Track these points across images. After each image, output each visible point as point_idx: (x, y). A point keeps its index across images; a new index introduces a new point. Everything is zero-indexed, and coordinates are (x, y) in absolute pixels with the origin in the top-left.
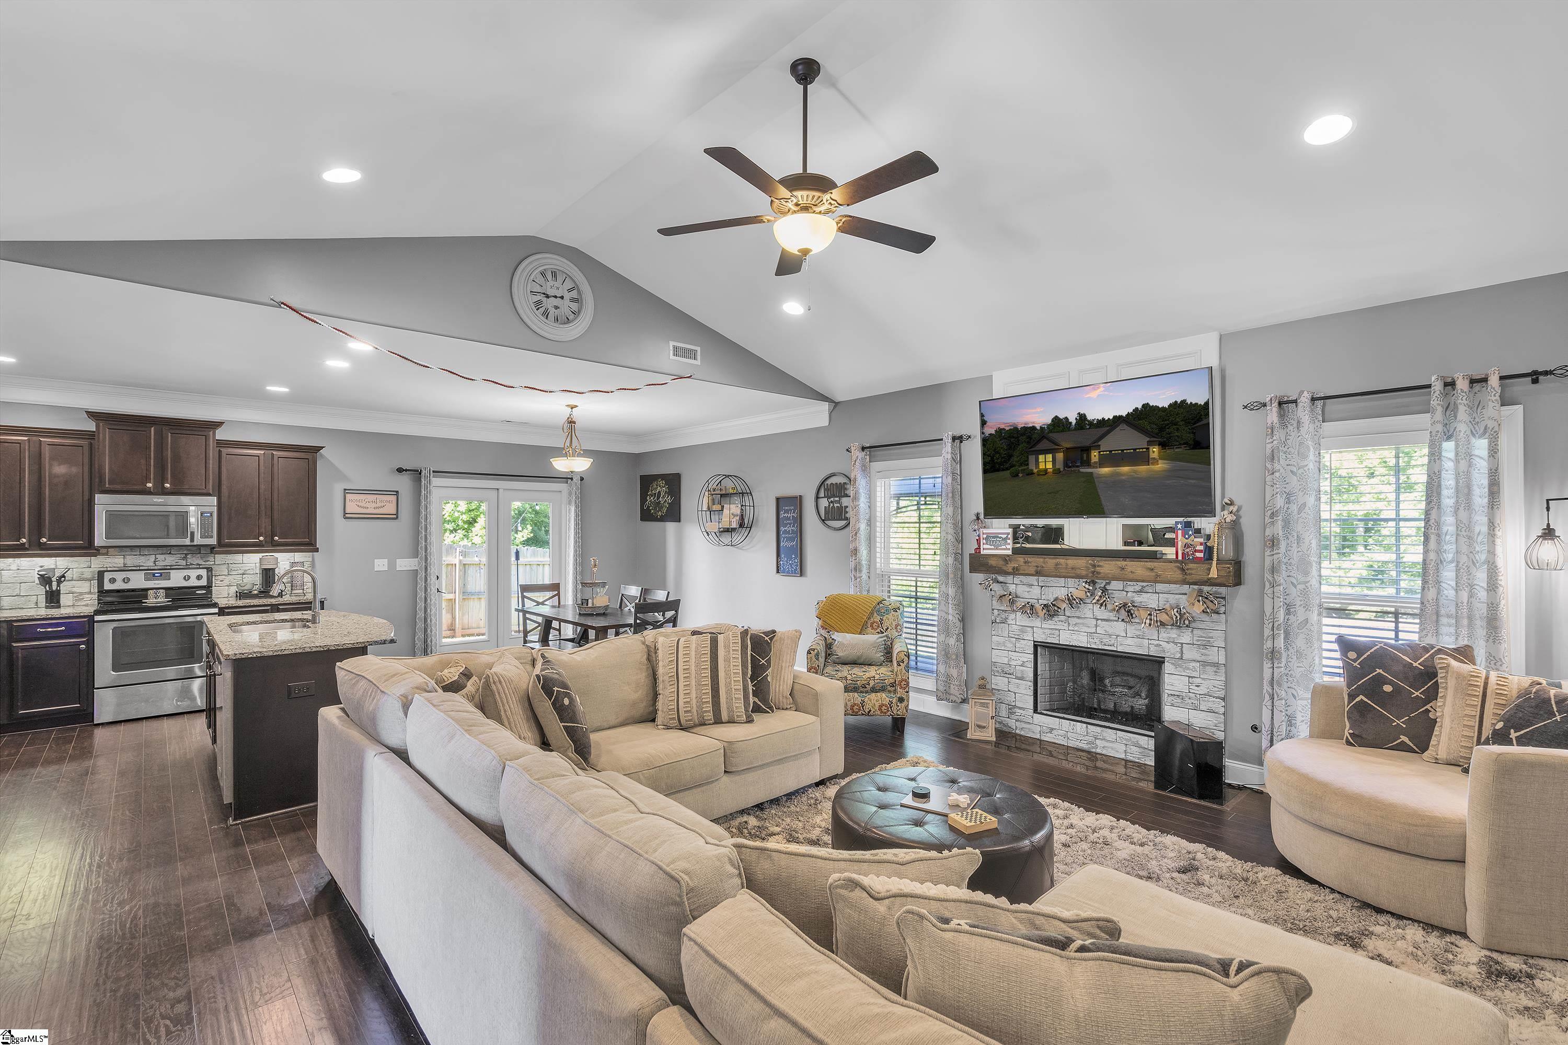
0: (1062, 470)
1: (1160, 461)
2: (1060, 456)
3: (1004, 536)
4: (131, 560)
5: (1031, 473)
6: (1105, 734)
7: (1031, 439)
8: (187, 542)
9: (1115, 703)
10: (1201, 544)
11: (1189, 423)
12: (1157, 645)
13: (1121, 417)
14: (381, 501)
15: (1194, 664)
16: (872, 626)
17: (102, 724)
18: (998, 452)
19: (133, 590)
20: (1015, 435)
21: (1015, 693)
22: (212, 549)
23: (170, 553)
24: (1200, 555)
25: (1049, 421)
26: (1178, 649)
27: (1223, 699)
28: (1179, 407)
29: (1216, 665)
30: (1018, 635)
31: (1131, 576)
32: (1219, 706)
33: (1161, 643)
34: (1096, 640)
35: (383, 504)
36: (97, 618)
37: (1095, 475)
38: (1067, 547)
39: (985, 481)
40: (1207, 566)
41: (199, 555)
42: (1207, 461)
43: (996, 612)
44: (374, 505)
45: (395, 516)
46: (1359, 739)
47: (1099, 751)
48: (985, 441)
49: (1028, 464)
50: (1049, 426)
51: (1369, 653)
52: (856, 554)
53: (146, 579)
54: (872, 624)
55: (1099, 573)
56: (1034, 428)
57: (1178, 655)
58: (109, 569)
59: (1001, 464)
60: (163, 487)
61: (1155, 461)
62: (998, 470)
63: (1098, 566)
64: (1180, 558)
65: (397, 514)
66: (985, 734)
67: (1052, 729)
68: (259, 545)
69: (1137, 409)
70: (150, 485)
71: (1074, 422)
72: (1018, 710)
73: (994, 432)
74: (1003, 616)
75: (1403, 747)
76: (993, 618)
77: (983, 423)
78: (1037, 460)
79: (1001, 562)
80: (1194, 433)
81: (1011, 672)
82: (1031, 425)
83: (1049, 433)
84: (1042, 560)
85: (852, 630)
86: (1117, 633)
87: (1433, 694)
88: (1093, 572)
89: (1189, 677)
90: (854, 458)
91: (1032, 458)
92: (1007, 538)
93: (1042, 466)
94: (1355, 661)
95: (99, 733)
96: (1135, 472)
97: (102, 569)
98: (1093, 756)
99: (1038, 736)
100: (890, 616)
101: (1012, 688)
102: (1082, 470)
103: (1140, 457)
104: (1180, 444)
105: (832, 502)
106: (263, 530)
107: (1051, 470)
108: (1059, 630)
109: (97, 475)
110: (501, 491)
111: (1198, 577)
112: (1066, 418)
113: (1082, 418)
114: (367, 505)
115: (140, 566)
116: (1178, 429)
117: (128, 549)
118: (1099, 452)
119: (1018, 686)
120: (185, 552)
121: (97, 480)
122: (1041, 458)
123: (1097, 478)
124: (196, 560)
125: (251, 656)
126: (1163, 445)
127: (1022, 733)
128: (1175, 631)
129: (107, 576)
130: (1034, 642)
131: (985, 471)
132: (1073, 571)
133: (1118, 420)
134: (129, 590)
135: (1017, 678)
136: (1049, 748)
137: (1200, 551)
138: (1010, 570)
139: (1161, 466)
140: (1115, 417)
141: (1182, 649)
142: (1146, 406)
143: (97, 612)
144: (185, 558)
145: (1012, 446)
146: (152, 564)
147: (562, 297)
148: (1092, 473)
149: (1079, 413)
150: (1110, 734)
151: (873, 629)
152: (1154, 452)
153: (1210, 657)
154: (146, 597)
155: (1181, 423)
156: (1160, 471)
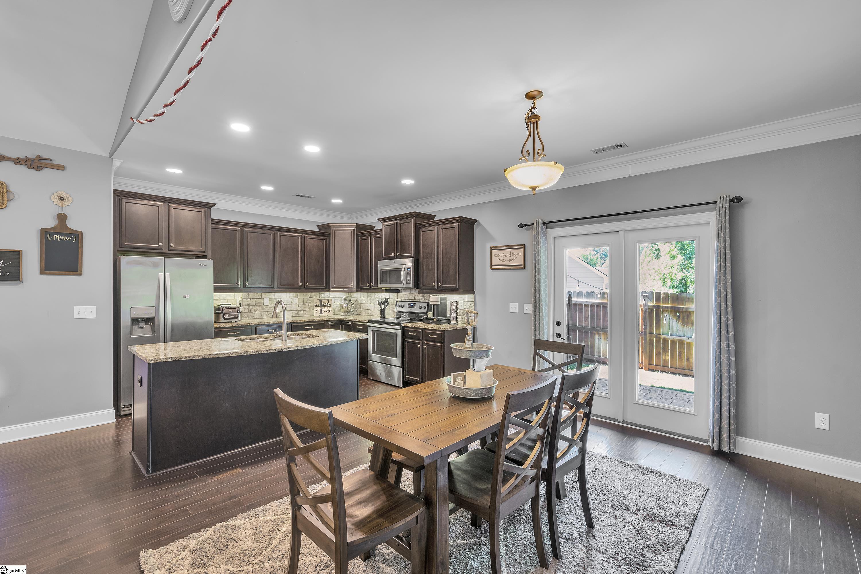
8: (402, 285)
14: (514, 254)
35: (514, 257)
44: (510, 258)
45: (522, 267)
53: (408, 307)
60: (397, 255)
65: (524, 265)
70: (393, 254)
106: (435, 279)
110: (622, 232)
114: (505, 258)
129: (398, 304)
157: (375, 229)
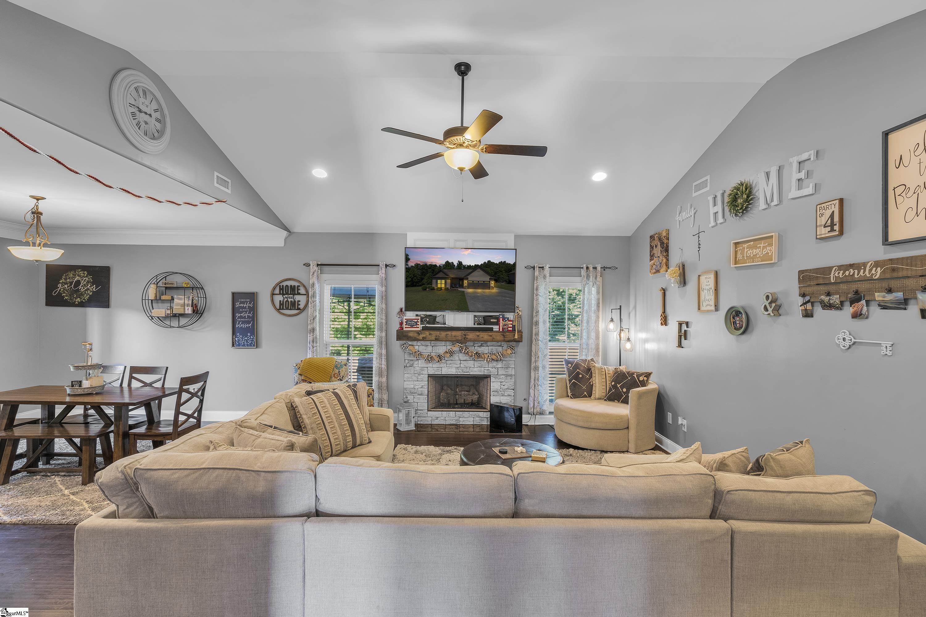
0: (449, 288)
1: (495, 288)
2: (449, 281)
3: (416, 321)
5: (433, 289)
6: (464, 415)
7: (434, 271)
9: (464, 400)
10: (511, 324)
11: (507, 272)
12: (487, 370)
13: (478, 265)
15: (502, 376)
16: (334, 376)
18: (415, 276)
20: (426, 268)
21: (417, 403)
24: (511, 329)
25: (444, 263)
26: (496, 371)
27: (513, 390)
28: (503, 264)
29: (511, 375)
30: (419, 372)
31: (482, 339)
32: (511, 393)
33: (489, 369)
34: (460, 371)
37: (465, 292)
38: (448, 326)
39: (406, 292)
40: (513, 334)
42: (514, 290)
43: (407, 361)
46: (574, 396)
47: (461, 423)
48: (408, 270)
49: (432, 284)
50: (443, 265)
51: (574, 364)
52: (313, 332)
54: (334, 375)
55: (467, 338)
56: (436, 266)
57: (496, 373)
59: (417, 282)
61: (493, 288)
62: (415, 286)
63: (467, 335)
64: (501, 330)
66: (410, 427)
67: (438, 417)
69: (485, 262)
71: (456, 265)
72: (419, 411)
73: (414, 265)
74: (411, 363)
75: (585, 396)
76: (405, 364)
77: (407, 259)
78: (437, 282)
79: (416, 335)
80: (508, 277)
81: (415, 392)
82: (434, 264)
83: (443, 269)
84: (439, 333)
85: (325, 380)
86: (470, 366)
87: (591, 377)
88: (464, 338)
89: (501, 382)
90: (312, 271)
91: (434, 281)
92: (417, 322)
93: (439, 286)
94: (571, 367)
96: (484, 292)
98: (457, 426)
99: (430, 423)
100: (343, 369)
101: (415, 400)
102: (459, 289)
103: (486, 286)
104: (503, 281)
105: (286, 297)
107: (444, 288)
108: (442, 367)
111: (510, 339)
112: (452, 263)
113: (460, 263)
116: (502, 274)
118: (468, 281)
119: (419, 399)
122: (439, 281)
123: (467, 294)
126: (496, 281)
127: (422, 423)
128: (495, 363)
130: (428, 375)
131: (407, 286)
132: (455, 338)
133: (477, 266)
135: (419, 395)
136: (436, 428)
137: (511, 327)
138: (421, 339)
139: (495, 290)
140: (475, 265)
141: (498, 370)
142: (489, 262)
145: (423, 274)
147: (150, 115)
148: (464, 291)
149: (459, 261)
150: (466, 414)
151: (335, 378)
152: (492, 283)
153: (509, 373)
155: (504, 271)
156: (494, 293)
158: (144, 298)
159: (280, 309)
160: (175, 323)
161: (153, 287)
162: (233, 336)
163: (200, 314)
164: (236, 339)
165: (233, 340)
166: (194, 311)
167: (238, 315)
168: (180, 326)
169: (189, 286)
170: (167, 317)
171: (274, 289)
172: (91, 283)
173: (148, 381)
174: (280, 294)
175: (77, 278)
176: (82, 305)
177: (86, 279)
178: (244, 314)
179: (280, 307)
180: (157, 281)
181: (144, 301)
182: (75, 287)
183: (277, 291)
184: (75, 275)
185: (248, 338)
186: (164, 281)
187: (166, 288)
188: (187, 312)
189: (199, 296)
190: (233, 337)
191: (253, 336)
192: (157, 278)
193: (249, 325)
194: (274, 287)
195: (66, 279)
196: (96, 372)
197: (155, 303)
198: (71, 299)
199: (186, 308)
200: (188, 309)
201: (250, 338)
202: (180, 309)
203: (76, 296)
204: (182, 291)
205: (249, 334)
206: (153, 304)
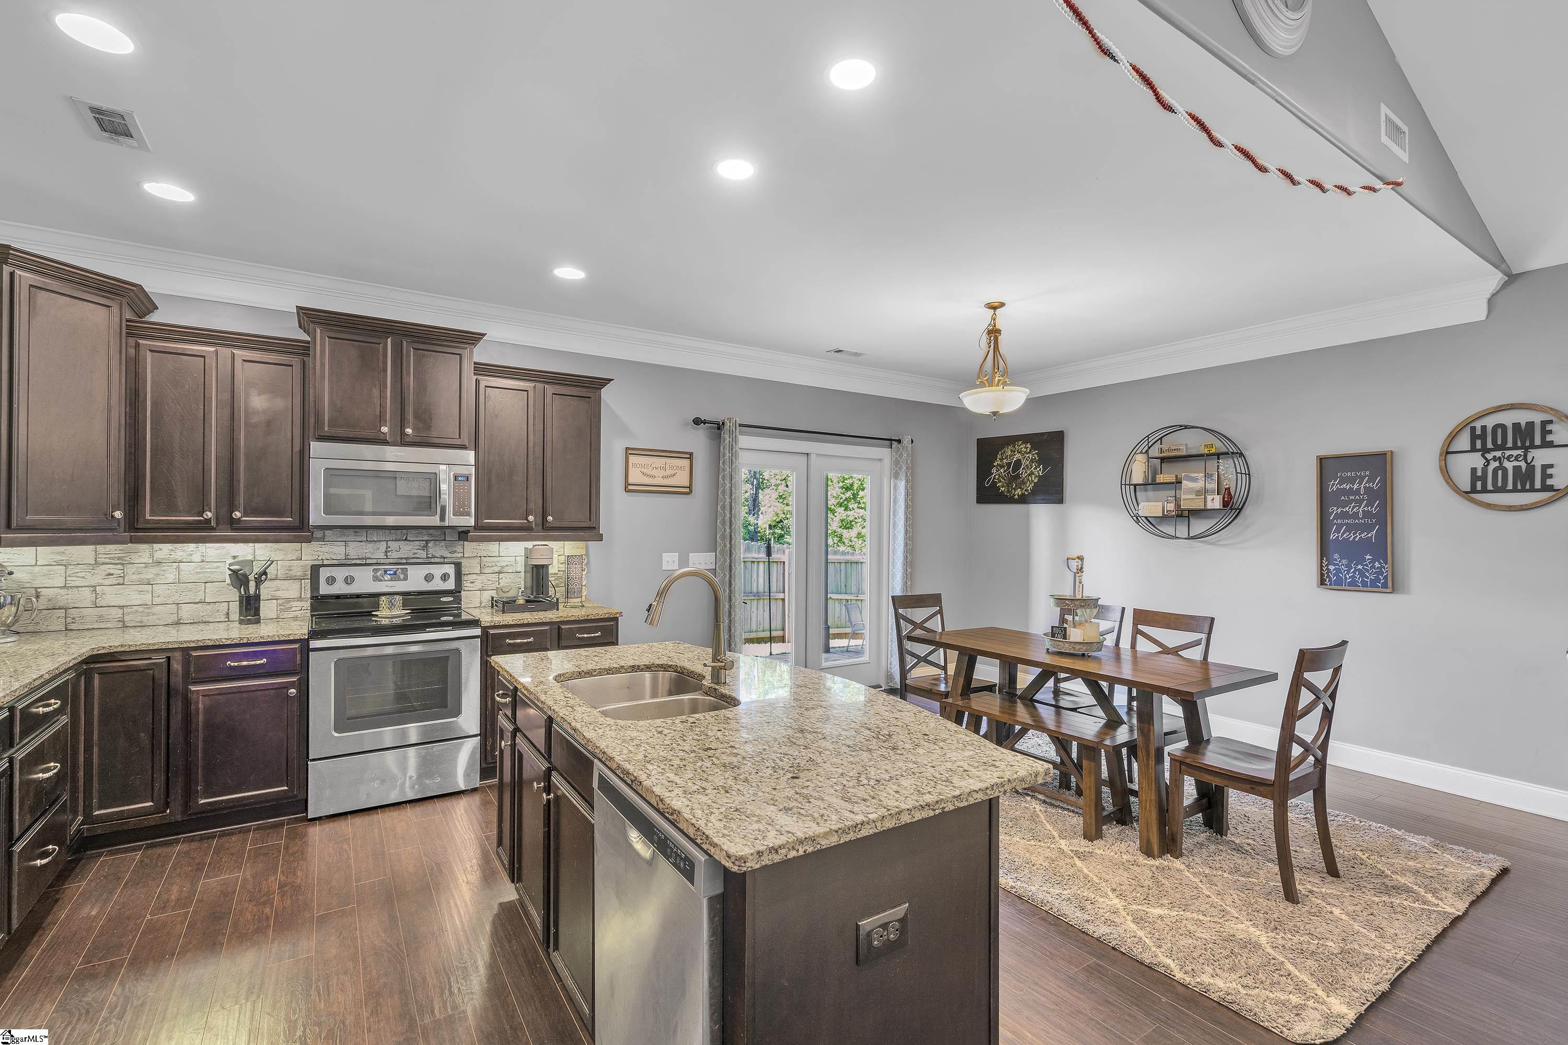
4: (356, 549)
8: (435, 521)
14: (672, 467)
17: (319, 819)
19: (358, 596)
22: (463, 534)
23: (406, 540)
35: (673, 472)
36: (314, 644)
41: (443, 543)
44: (663, 473)
45: (687, 490)
53: (376, 579)
58: (326, 562)
60: (403, 434)
65: (690, 487)
68: (527, 528)
70: (385, 429)
95: (315, 832)
97: (316, 563)
106: (532, 506)
109: (312, 414)
110: (813, 457)
114: (654, 472)
115: (366, 559)
117: (351, 531)
120: (426, 538)
121: (312, 420)
124: (438, 550)
125: (793, 854)
129: (324, 573)
134: (352, 596)
143: (315, 634)
144: (425, 547)
146: (382, 555)
154: (377, 607)
157: (154, 317)
158: (1123, 483)
159: (1474, 490)
160: (1182, 530)
161: (1140, 458)
162: (1322, 559)
163: (1236, 509)
164: (1331, 567)
165: (1322, 570)
166: (1225, 504)
167: (1335, 510)
168: (1191, 535)
169: (1213, 451)
170: (1165, 518)
171: (1453, 436)
172: (1036, 462)
173: (1171, 645)
174: (1473, 449)
175: (1018, 456)
176: (1023, 500)
177: (1029, 457)
178: (1354, 507)
179: (1473, 485)
180: (1148, 444)
181: (1123, 486)
182: (1014, 471)
183: (1464, 442)
184: (1014, 452)
185: (1367, 565)
186: (1158, 445)
187: (1163, 460)
188: (1210, 506)
189: (1239, 471)
190: (1322, 562)
191: (1380, 563)
192: (1148, 439)
193: (1369, 535)
194: (1451, 433)
195: (1001, 460)
196: (1088, 613)
197: (1141, 491)
198: (1008, 491)
199: (1209, 498)
200: (1213, 500)
201: (1373, 567)
202: (1196, 501)
203: (1016, 485)
204: (1200, 464)
205: (1368, 557)
206: (1138, 493)
